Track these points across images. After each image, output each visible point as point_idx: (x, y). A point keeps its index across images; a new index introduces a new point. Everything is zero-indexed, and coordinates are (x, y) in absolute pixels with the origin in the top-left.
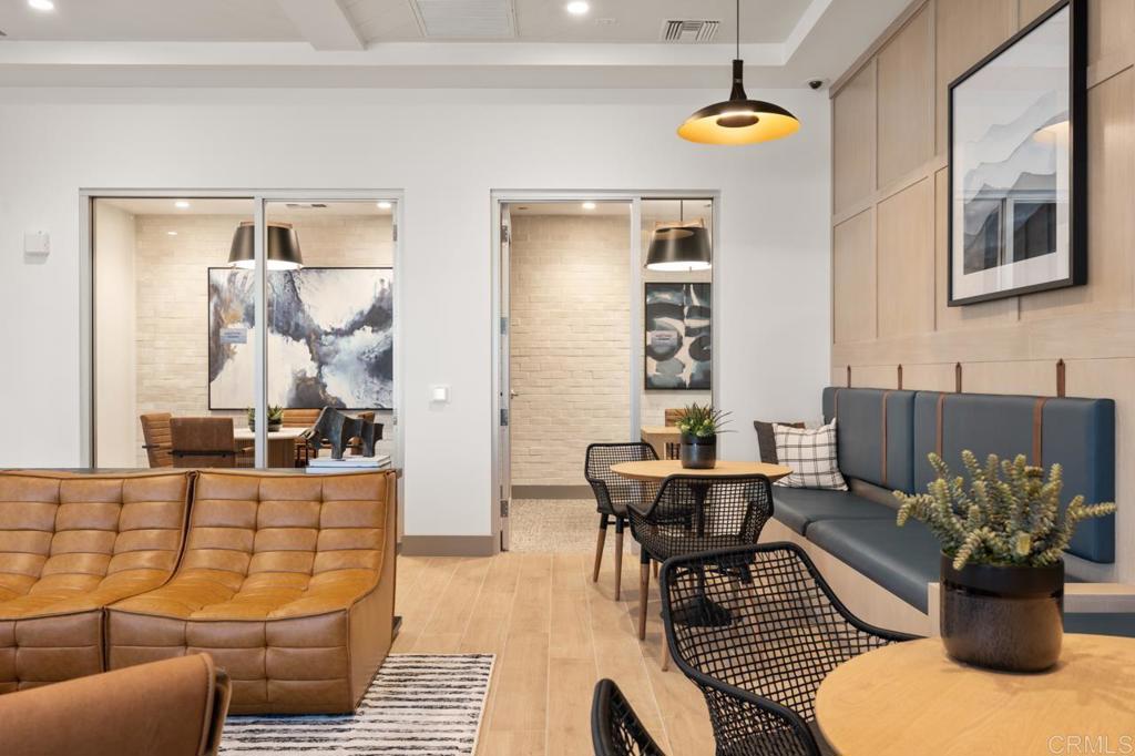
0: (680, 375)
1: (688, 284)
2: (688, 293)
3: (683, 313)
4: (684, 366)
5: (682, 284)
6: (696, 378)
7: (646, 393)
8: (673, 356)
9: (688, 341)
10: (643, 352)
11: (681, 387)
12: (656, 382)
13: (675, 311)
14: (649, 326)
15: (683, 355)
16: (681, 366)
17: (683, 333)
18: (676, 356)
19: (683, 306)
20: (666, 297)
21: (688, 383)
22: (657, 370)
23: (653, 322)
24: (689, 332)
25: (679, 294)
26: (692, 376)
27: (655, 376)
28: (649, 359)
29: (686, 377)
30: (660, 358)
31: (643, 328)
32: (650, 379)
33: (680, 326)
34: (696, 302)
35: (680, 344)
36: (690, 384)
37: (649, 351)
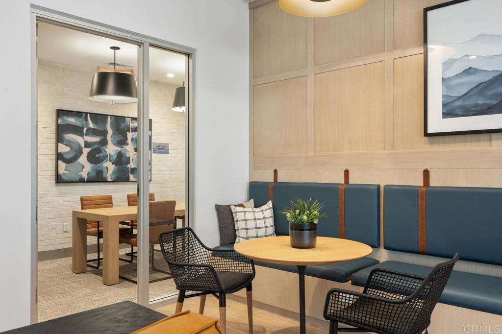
0: (80, 173)
1: (86, 113)
2: (86, 119)
3: (83, 131)
4: (83, 167)
5: (83, 113)
6: (91, 175)
7: (56, 186)
8: (76, 160)
9: (86, 151)
10: (54, 157)
11: (81, 181)
12: (65, 178)
13: (78, 130)
14: (59, 139)
15: (83, 159)
16: (81, 168)
17: (83, 145)
18: (78, 161)
19: (83, 128)
20: (72, 120)
21: (86, 178)
22: (65, 170)
23: (64, 137)
24: (87, 145)
25: (80, 119)
26: (88, 174)
27: (64, 173)
28: (60, 162)
29: (84, 174)
30: (68, 161)
31: (54, 141)
32: (60, 175)
33: (80, 140)
34: (91, 125)
35: (81, 153)
36: (87, 179)
37: (59, 156)
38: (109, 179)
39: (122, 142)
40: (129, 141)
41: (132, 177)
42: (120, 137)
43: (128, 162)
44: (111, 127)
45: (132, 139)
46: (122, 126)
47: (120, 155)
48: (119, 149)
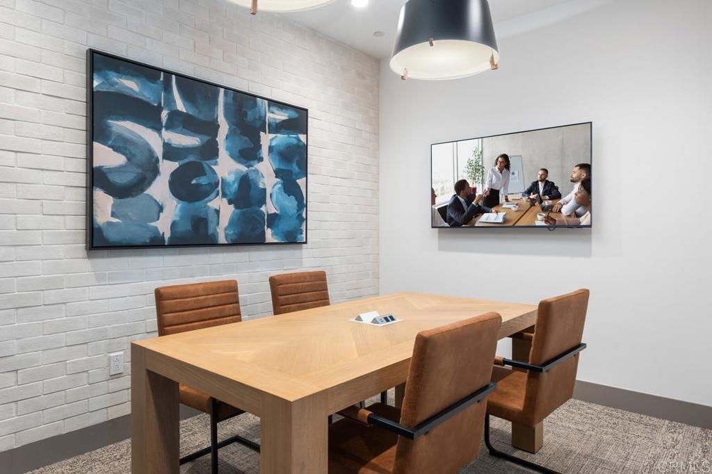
0: (153, 224)
1: (168, 73)
2: (167, 87)
3: (160, 119)
4: (161, 209)
5: (160, 70)
6: (181, 229)
7: (89, 257)
8: (143, 190)
9: (168, 168)
10: (81, 180)
11: (155, 244)
12: (112, 236)
13: (147, 114)
14: (96, 132)
15: (160, 189)
16: (156, 209)
17: (159, 151)
18: (147, 192)
19: (159, 109)
20: (131, 85)
21: (167, 236)
22: (113, 215)
23: (108, 126)
24: (171, 152)
25: (152, 85)
26: (174, 225)
27: (109, 224)
28: (99, 194)
29: (163, 226)
30: (120, 192)
31: (82, 136)
32: (100, 229)
33: (154, 140)
34: (180, 106)
35: (155, 172)
36: (171, 238)
37: (96, 178)
38: (222, 239)
39: (249, 154)
40: (264, 152)
41: (269, 235)
42: (244, 142)
43: (263, 202)
44: (226, 116)
45: (271, 149)
46: (250, 115)
47: (246, 183)
48: (243, 168)
